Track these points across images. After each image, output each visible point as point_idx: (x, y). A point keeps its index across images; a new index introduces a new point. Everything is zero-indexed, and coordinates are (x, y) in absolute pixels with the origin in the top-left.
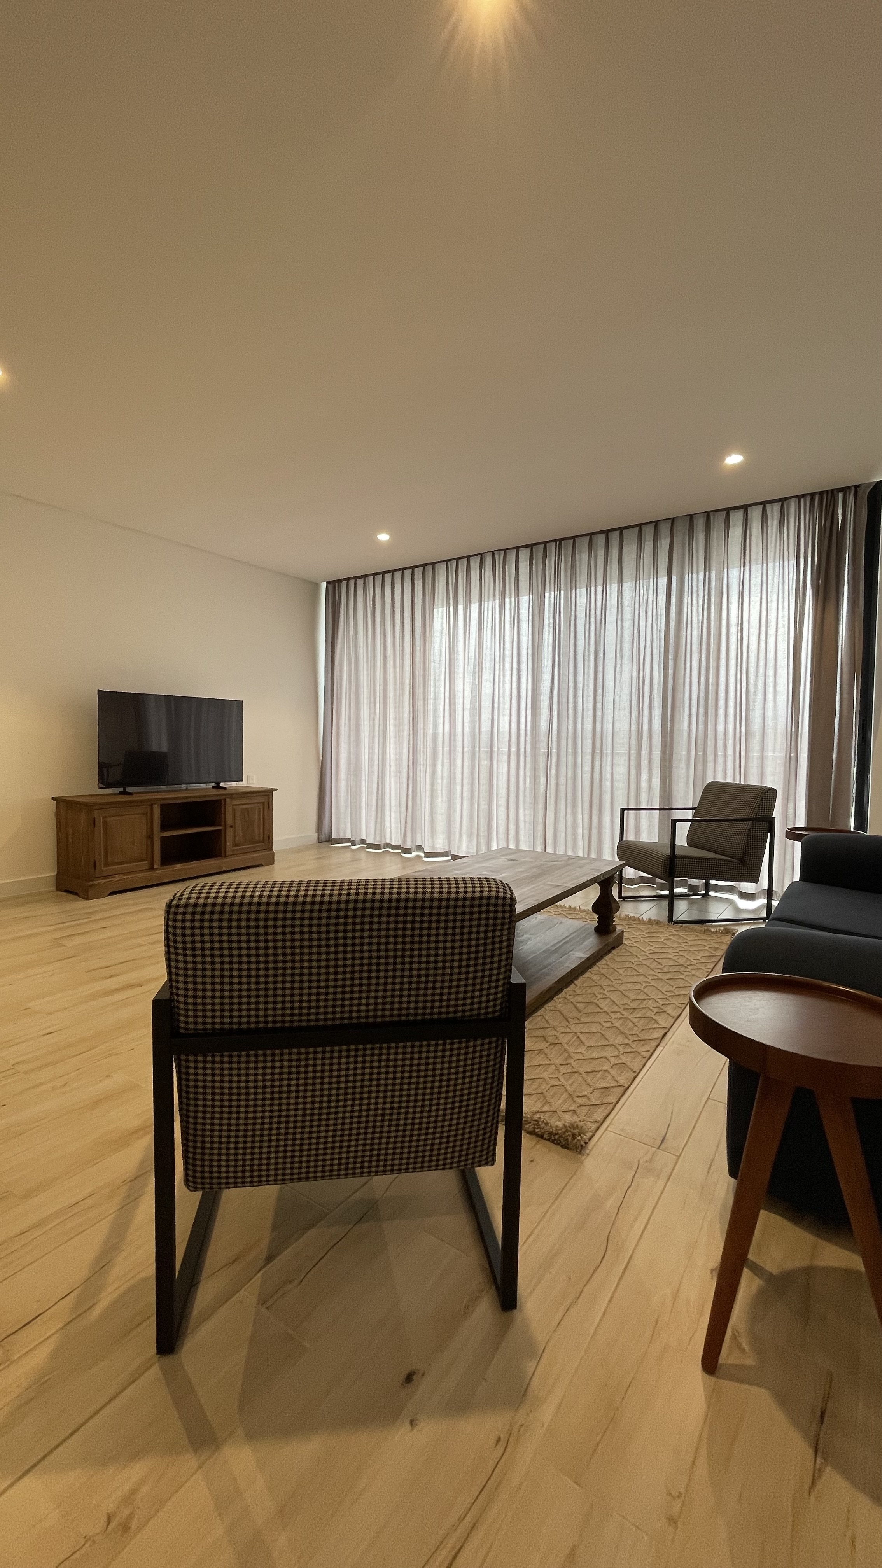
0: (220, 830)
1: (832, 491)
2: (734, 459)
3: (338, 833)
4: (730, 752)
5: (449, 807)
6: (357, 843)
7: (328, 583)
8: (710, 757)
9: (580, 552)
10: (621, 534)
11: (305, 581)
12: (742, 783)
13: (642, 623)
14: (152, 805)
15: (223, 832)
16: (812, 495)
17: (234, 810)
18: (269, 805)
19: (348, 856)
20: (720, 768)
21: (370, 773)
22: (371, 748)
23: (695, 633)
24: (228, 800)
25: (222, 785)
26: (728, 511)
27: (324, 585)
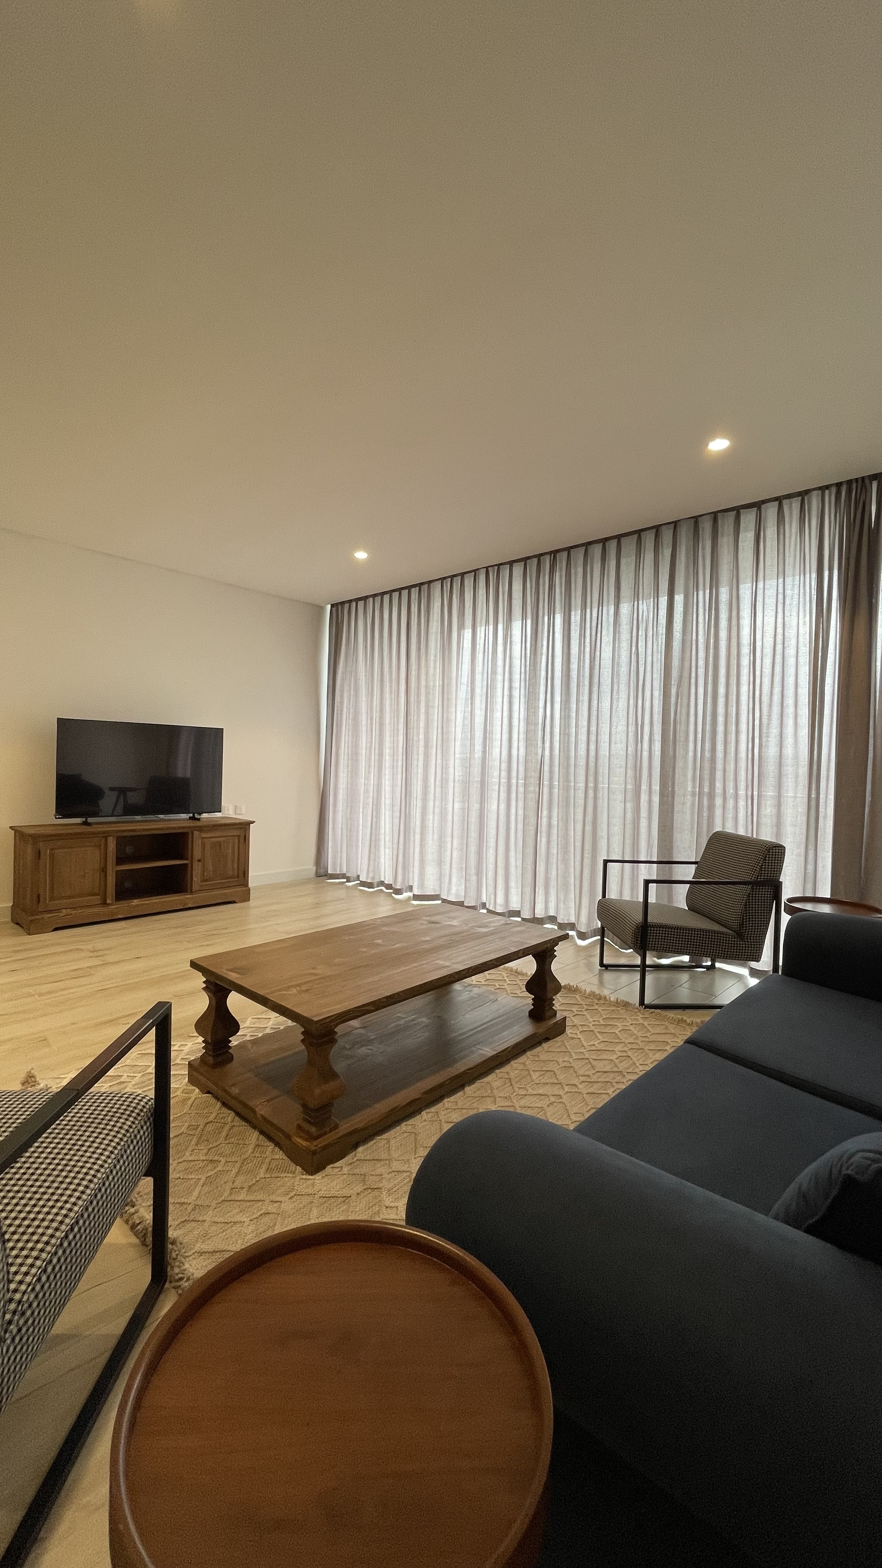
0: (186, 865)
2: (719, 445)
3: (334, 867)
5: (440, 847)
6: (352, 879)
7: (332, 606)
9: (576, 565)
10: (619, 543)
11: (306, 603)
13: (642, 643)
14: (106, 838)
15: (189, 865)
16: (839, 485)
17: (203, 844)
18: (246, 839)
19: (341, 893)
20: (730, 815)
23: (701, 654)
24: (196, 833)
25: (197, 816)
26: (737, 510)
27: (329, 607)
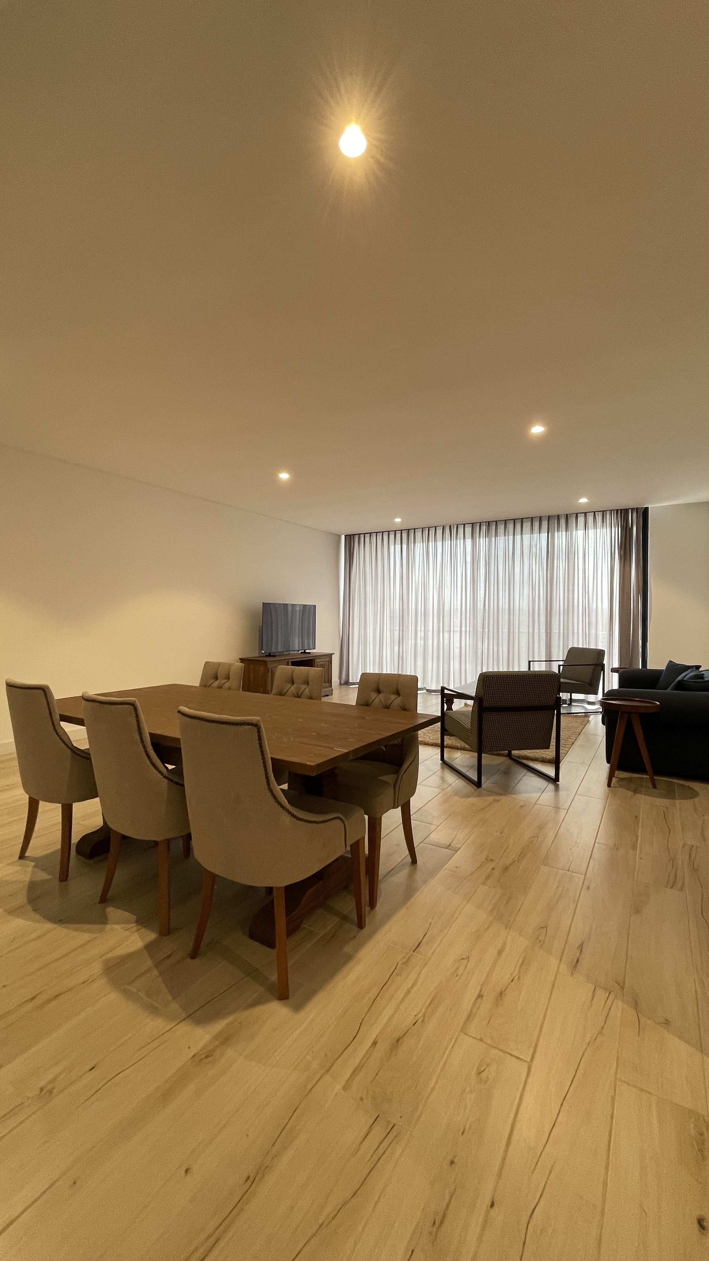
1: (626, 509)
3: (353, 679)
4: (580, 631)
7: (345, 536)
8: (570, 635)
9: (500, 528)
11: (331, 534)
12: (587, 647)
13: (534, 566)
16: (617, 510)
18: (330, 663)
21: (374, 645)
22: (375, 629)
23: (561, 572)
24: (316, 659)
25: (306, 651)
26: (577, 514)
27: (343, 536)
